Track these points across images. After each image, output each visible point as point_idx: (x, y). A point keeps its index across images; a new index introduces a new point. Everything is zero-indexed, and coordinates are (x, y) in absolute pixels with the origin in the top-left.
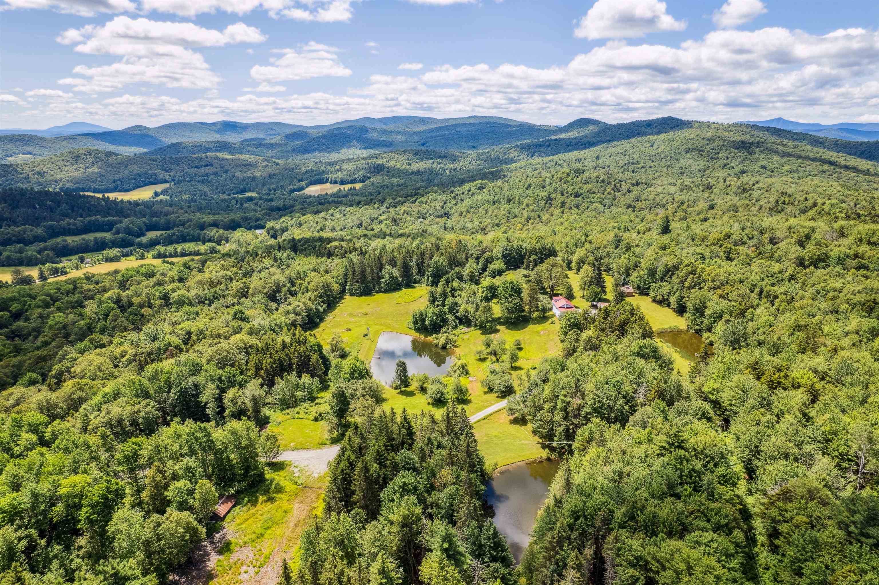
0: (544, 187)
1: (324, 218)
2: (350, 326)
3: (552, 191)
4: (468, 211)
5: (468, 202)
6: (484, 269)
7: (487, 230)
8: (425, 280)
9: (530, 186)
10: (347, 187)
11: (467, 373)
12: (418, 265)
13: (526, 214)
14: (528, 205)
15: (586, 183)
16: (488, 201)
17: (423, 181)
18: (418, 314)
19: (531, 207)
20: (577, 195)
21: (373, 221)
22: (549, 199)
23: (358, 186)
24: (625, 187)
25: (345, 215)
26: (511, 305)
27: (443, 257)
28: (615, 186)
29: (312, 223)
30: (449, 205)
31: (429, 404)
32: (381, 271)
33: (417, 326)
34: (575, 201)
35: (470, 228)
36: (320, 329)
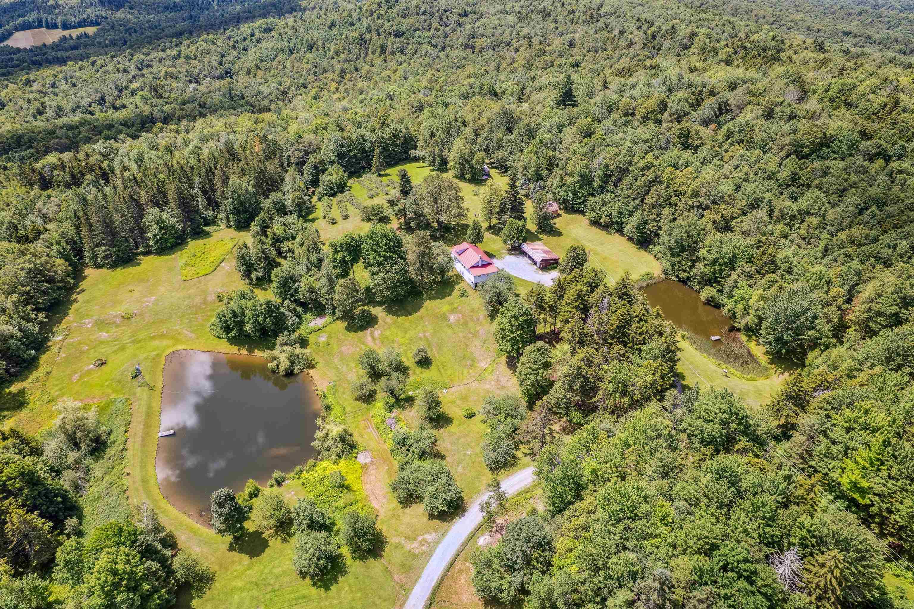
0: (352, 24)
1: (40, 92)
2: (102, 352)
3: (364, 29)
4: (258, 67)
5: (254, 53)
6: (315, 182)
7: (290, 94)
8: (222, 215)
9: (333, 25)
10: (75, 33)
11: (353, 446)
12: (205, 192)
13: (338, 67)
14: (337, 53)
15: (405, 16)
16: (282, 49)
17: (184, 20)
18: (229, 316)
19: (343, 56)
20: (398, 34)
21: (120, 91)
22: (362, 42)
23: (91, 30)
24: (453, 19)
25: (74, 85)
26: (391, 276)
27: (245, 178)
28: (441, 18)
29: (21, 102)
30: (230, 58)
31: (303, 575)
32: (142, 216)
33: (232, 334)
34: (399, 42)
35: (266, 93)
36: (39, 373)
